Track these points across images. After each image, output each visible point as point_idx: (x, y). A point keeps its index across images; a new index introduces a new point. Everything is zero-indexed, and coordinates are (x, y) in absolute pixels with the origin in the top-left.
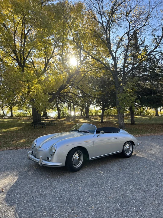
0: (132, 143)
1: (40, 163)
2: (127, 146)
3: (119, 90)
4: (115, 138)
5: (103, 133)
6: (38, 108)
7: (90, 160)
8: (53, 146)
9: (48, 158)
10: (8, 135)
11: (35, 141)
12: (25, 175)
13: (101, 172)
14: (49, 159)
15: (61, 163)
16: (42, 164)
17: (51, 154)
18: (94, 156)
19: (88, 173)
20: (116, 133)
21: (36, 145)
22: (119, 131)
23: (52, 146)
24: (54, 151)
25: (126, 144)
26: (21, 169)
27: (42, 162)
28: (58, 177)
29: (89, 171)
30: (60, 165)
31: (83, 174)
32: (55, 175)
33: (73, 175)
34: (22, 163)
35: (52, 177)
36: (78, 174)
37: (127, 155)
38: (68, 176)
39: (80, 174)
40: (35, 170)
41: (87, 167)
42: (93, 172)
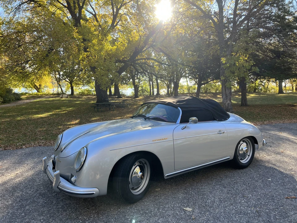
0: (252, 141)
1: (55, 186)
2: (244, 146)
4: (220, 131)
5: (195, 122)
7: (165, 178)
9: (72, 176)
13: (188, 209)
14: (73, 179)
15: (97, 189)
16: (58, 187)
18: (175, 170)
19: (158, 209)
20: (222, 122)
22: (228, 117)
25: (241, 142)
26: (30, 191)
27: (60, 182)
28: (91, 217)
29: (162, 202)
30: (93, 194)
31: (147, 212)
32: (86, 212)
33: (125, 213)
34: (41, 175)
35: (77, 218)
36: (137, 210)
37: (242, 164)
38: (114, 215)
39: (140, 212)
40: (53, 194)
41: (159, 189)
42: (171, 206)
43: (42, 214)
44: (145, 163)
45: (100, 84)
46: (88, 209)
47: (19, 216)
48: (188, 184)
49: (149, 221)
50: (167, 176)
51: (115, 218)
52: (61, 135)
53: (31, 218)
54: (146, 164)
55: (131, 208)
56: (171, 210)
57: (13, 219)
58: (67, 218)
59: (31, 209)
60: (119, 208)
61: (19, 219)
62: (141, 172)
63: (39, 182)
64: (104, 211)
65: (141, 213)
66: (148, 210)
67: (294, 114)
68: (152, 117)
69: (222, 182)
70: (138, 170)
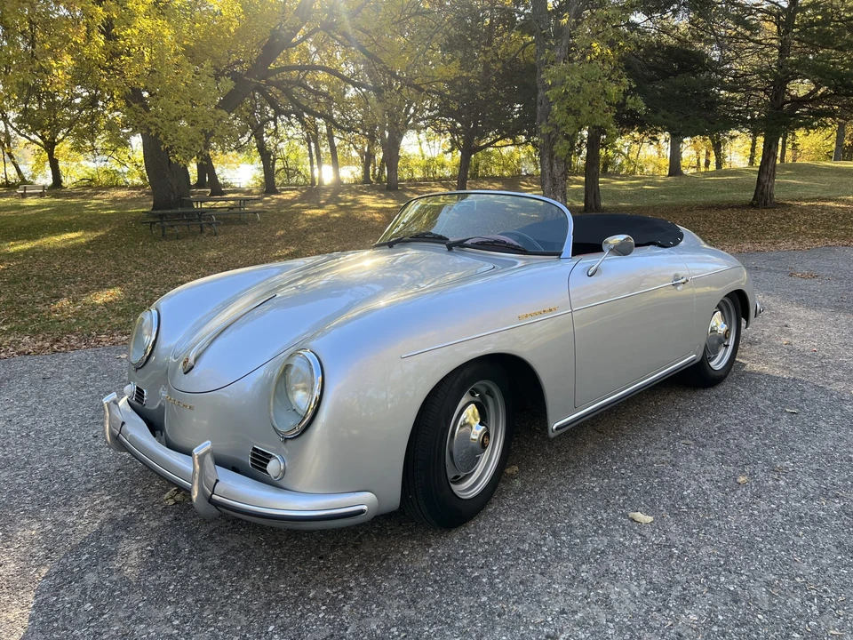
1: (202, 490)
2: (717, 320)
3: (551, 47)
6: (166, 138)
8: (297, 363)
9: (261, 459)
10: (35, 271)
11: (148, 317)
12: (91, 578)
14: (273, 467)
15: (368, 497)
16: (210, 500)
17: (288, 424)
21: (164, 344)
22: (680, 236)
23: (287, 367)
24: (302, 399)
26: (70, 514)
27: (217, 481)
28: (351, 589)
29: (551, 509)
30: (362, 512)
31: (526, 547)
32: (320, 569)
33: (456, 560)
34: (82, 454)
35: (300, 595)
36: (488, 543)
37: (714, 373)
38: (424, 570)
39: (502, 549)
40: (166, 519)
41: (516, 468)
42: (586, 520)
43: (160, 599)
44: (489, 392)
45: (171, 147)
46: (321, 558)
47: (75, 614)
48: (590, 445)
49: (551, 577)
50: (558, 428)
51: (436, 581)
52: (154, 312)
53: (129, 617)
54: (492, 396)
55: (465, 539)
56: (595, 532)
57: (58, 628)
58: (263, 600)
59: (111, 582)
60: (430, 546)
61: (80, 626)
62: (481, 424)
63: (89, 481)
64: (383, 561)
65: (507, 555)
66: (524, 541)
67: (731, 228)
68: (474, 241)
69: (685, 429)
70: (471, 414)
